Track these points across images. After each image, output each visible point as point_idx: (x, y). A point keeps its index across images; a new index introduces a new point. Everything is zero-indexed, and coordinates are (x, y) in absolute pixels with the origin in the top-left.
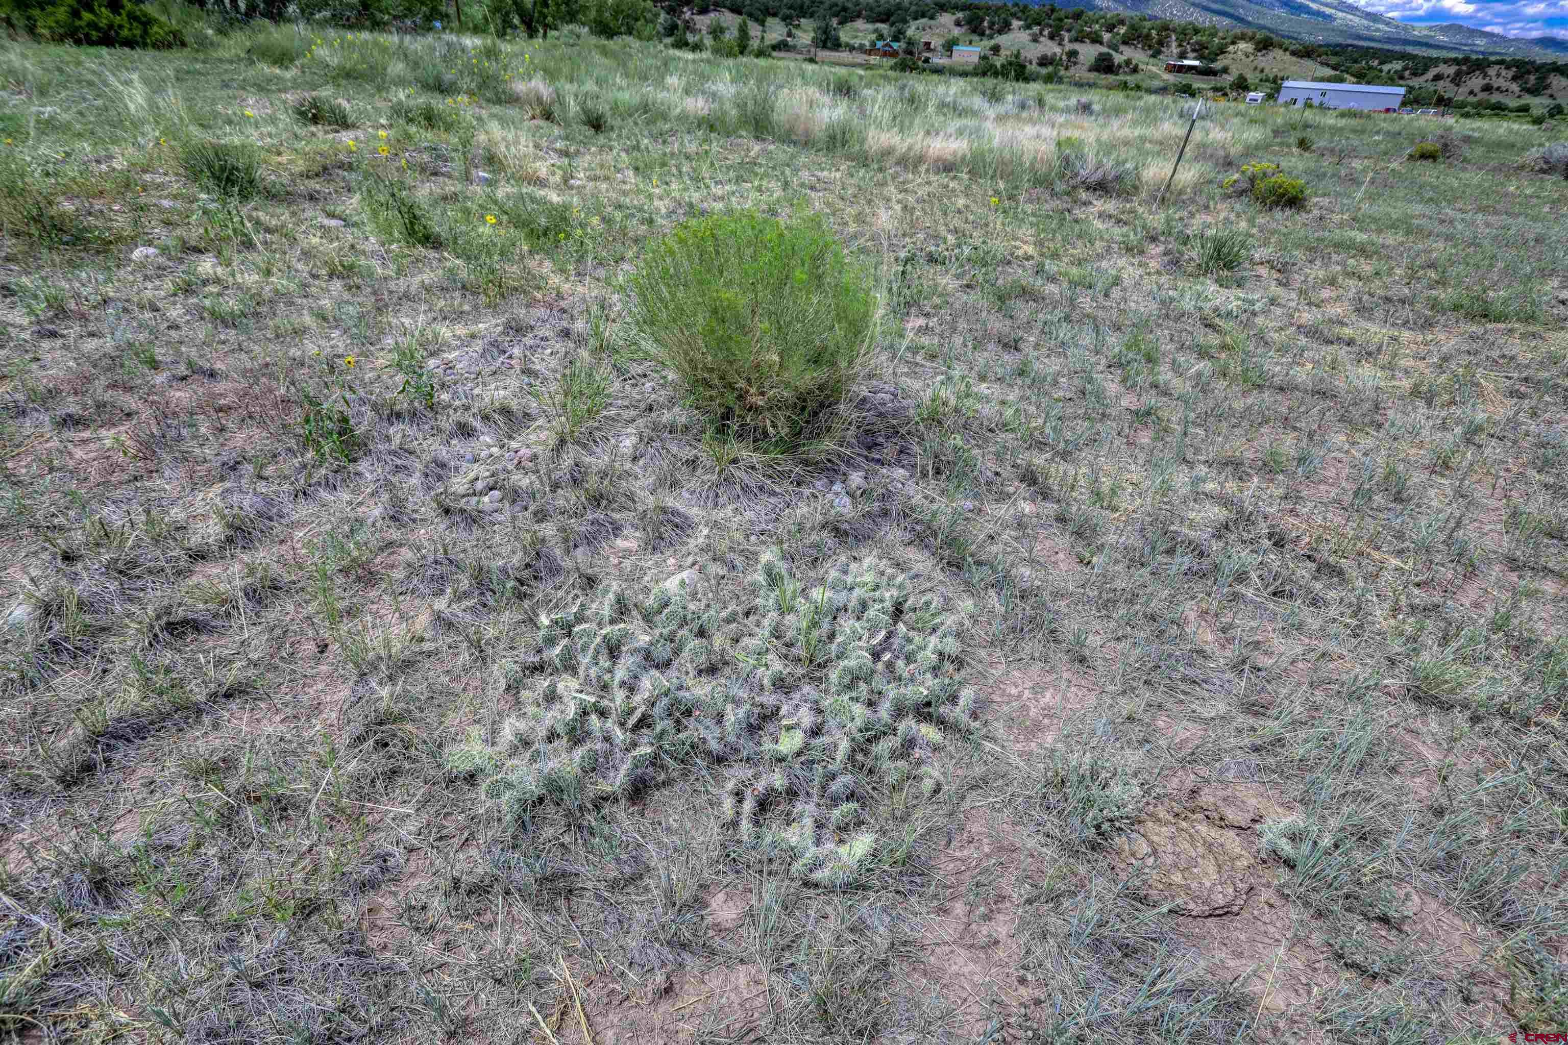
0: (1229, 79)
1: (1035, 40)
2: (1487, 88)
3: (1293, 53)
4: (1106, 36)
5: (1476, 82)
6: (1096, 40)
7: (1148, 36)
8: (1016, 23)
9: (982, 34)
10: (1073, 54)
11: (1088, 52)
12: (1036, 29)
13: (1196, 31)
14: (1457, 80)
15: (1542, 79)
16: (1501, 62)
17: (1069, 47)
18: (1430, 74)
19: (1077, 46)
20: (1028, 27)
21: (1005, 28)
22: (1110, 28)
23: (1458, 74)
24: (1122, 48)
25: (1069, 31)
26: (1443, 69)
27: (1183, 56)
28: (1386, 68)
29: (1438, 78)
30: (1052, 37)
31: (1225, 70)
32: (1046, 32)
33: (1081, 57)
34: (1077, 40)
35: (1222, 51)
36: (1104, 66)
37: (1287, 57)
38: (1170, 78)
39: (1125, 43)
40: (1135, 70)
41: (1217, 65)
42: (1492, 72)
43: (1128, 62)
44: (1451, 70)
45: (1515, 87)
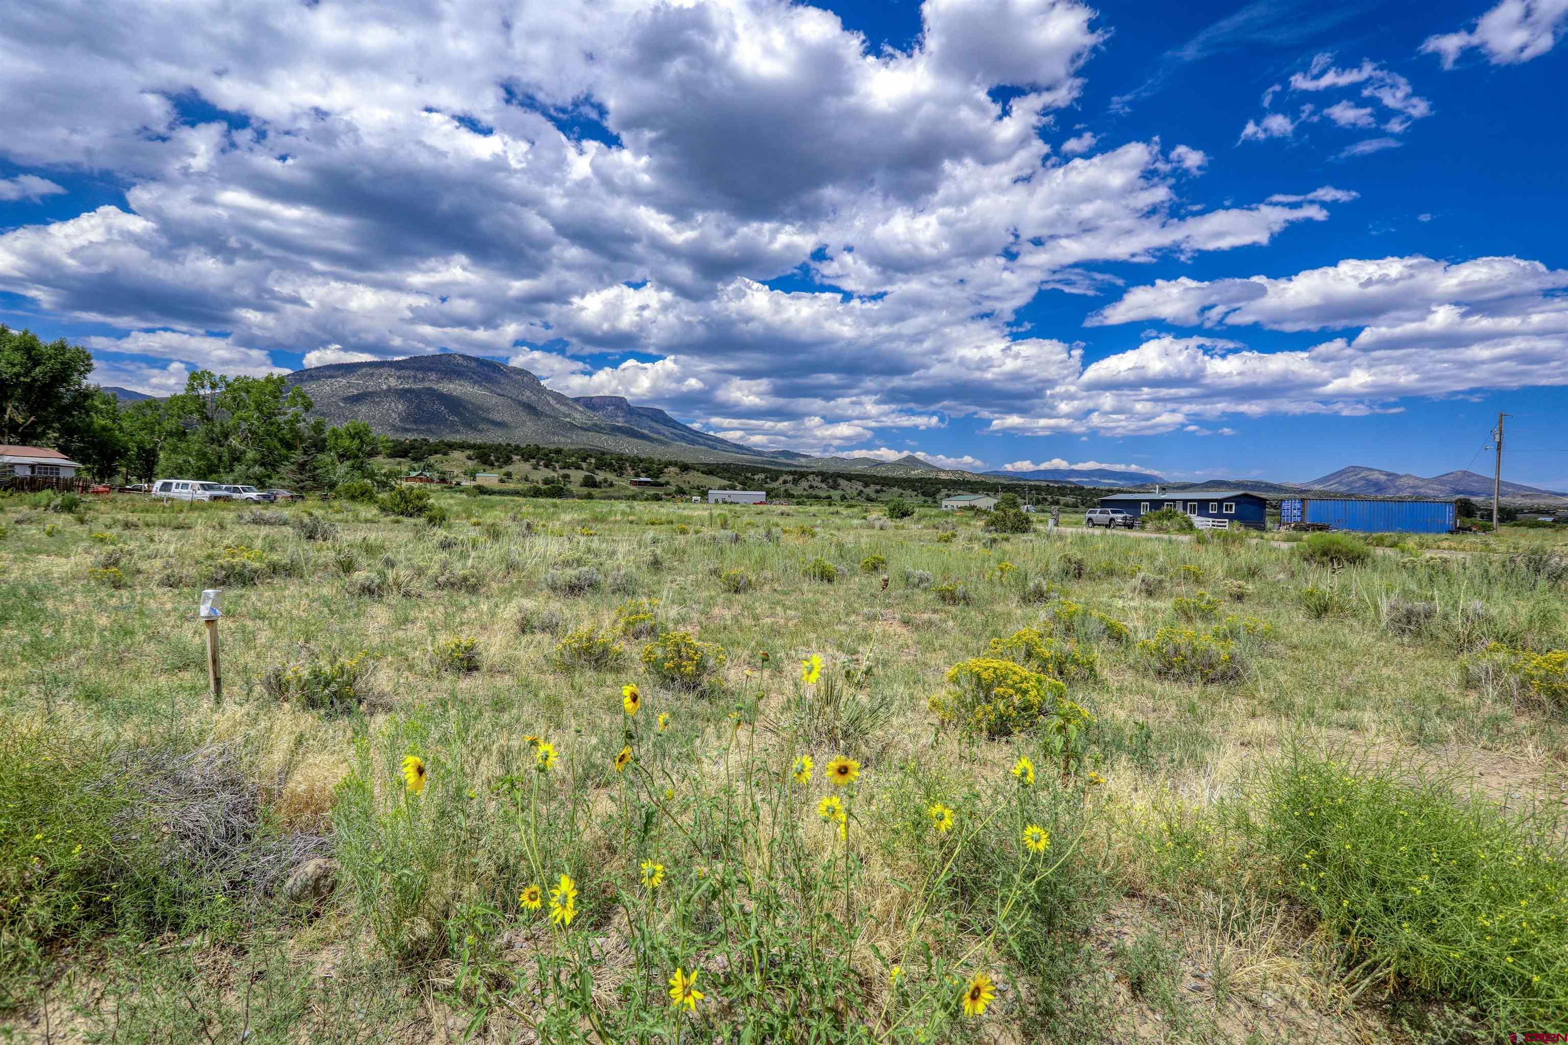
0: (673, 488)
1: (535, 468)
2: (811, 487)
3: (703, 472)
4: (584, 465)
5: (804, 484)
6: (579, 468)
7: (611, 464)
8: (515, 458)
9: (492, 465)
10: (566, 477)
11: (577, 476)
12: (533, 461)
13: (641, 461)
14: (795, 482)
15: (835, 482)
16: (813, 473)
17: (562, 472)
18: (781, 480)
19: (566, 471)
20: (527, 460)
21: (508, 461)
22: (584, 460)
23: (794, 480)
24: (597, 472)
25: (557, 462)
26: (785, 477)
27: (637, 475)
28: (756, 477)
29: (785, 482)
30: (546, 466)
31: (668, 483)
32: (542, 463)
33: (572, 479)
34: (566, 466)
35: (661, 472)
36: (589, 482)
37: (700, 475)
38: (636, 489)
39: (597, 468)
40: (611, 485)
41: (662, 480)
42: (810, 477)
43: (605, 481)
44: (790, 478)
45: (824, 486)
